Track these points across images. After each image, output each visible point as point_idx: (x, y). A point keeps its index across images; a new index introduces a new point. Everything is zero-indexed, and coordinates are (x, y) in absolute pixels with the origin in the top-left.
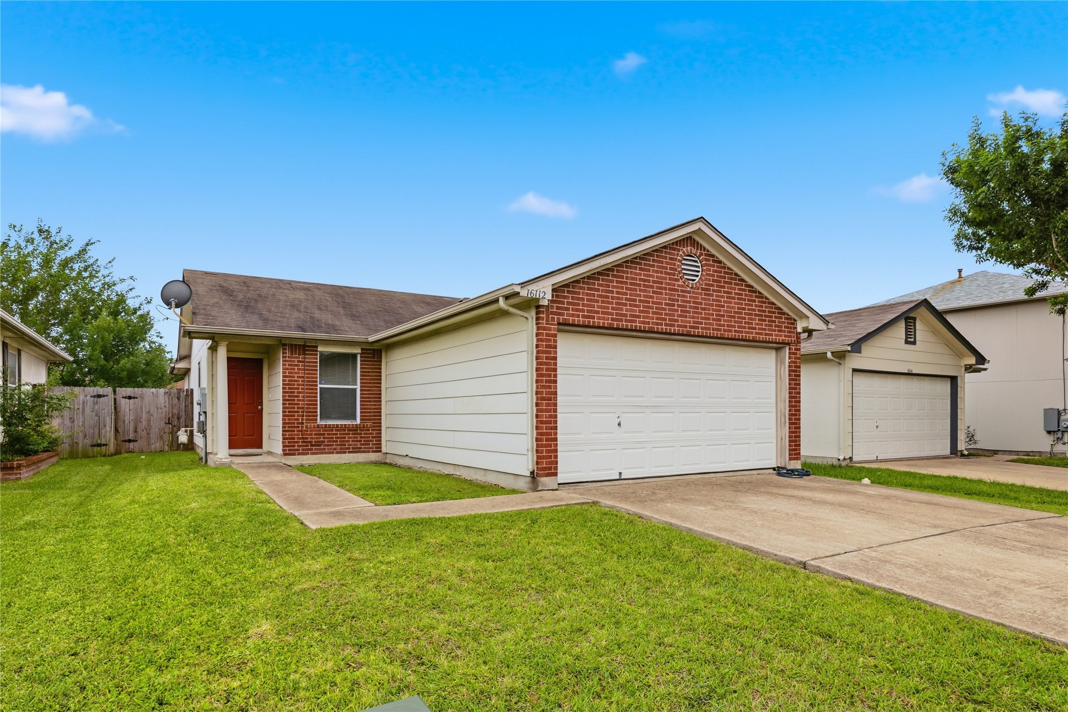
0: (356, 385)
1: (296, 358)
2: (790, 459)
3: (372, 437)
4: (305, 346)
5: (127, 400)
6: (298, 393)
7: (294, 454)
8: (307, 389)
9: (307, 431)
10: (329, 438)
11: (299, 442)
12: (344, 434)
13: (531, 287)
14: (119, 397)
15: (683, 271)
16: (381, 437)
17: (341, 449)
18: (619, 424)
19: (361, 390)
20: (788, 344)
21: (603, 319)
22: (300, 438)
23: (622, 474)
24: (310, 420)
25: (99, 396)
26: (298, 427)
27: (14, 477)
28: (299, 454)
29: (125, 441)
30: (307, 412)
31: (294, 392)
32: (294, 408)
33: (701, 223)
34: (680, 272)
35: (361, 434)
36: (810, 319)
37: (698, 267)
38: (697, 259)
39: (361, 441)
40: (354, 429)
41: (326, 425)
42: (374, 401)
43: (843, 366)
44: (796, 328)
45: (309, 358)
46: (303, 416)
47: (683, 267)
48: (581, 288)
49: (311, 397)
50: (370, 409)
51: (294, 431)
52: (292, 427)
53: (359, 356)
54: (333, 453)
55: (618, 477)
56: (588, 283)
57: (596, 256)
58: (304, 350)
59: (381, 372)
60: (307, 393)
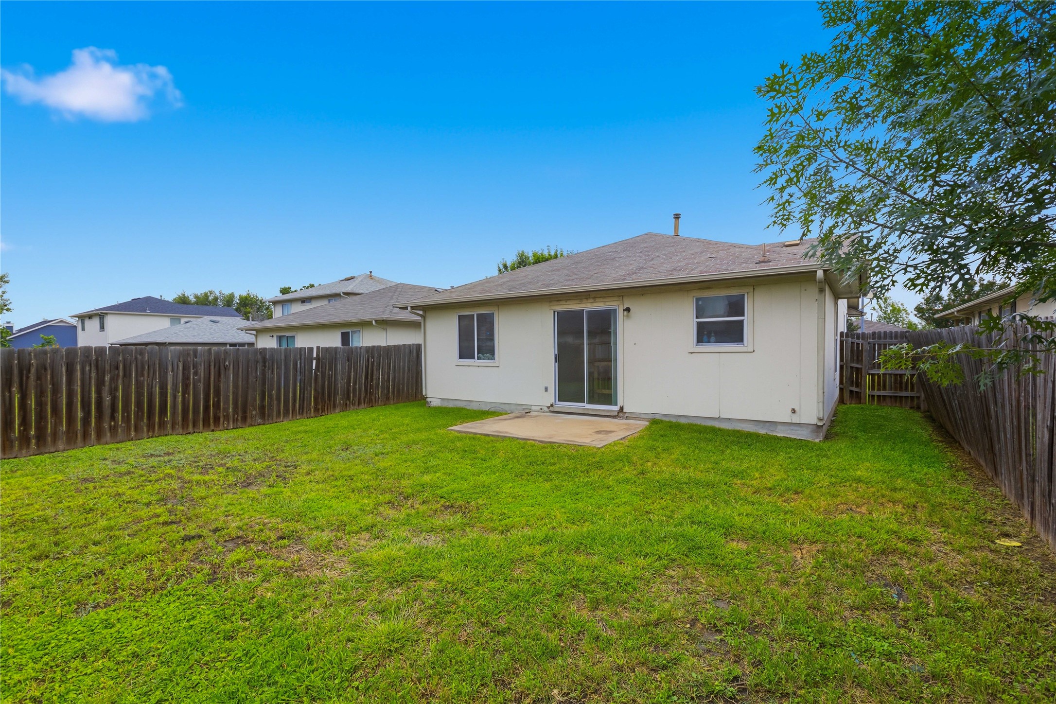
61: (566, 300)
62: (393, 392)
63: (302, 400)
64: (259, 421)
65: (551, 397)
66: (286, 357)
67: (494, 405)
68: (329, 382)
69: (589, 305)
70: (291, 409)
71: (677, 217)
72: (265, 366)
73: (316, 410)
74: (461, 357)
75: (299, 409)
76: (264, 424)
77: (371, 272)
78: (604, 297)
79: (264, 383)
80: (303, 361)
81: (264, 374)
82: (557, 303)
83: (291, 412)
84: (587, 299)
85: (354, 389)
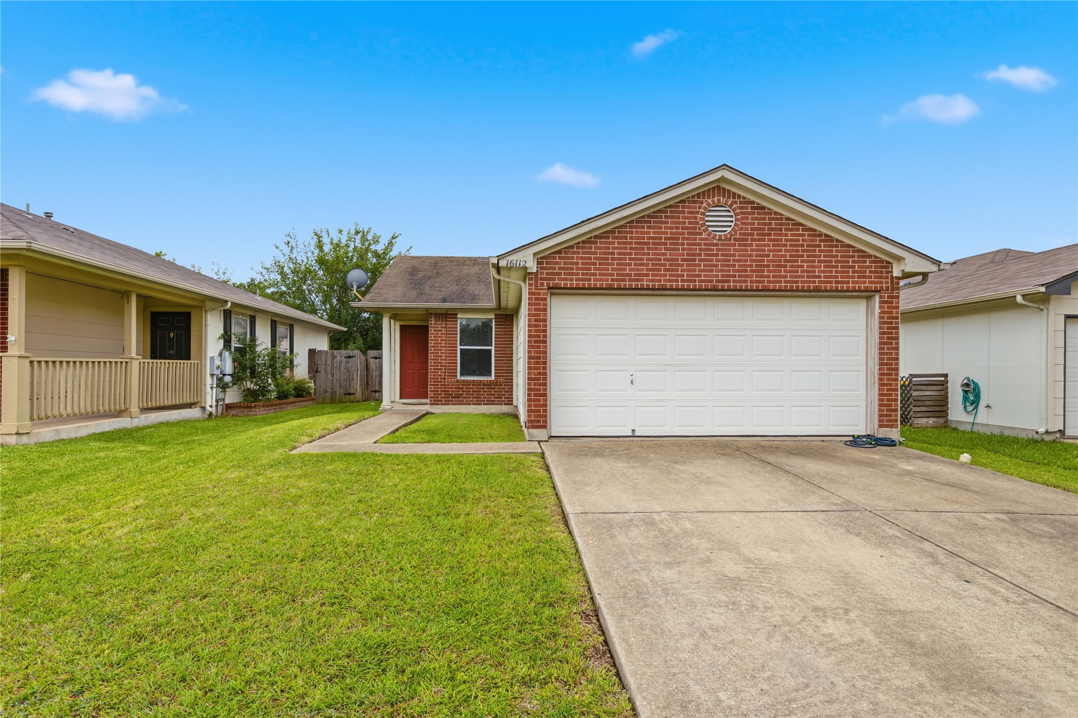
0: (491, 346)
1: (440, 324)
2: (881, 426)
3: (505, 392)
4: (447, 314)
5: (374, 360)
6: (442, 353)
7: (438, 404)
8: (448, 350)
9: (449, 385)
10: (467, 391)
11: (441, 394)
12: (479, 388)
13: (510, 258)
14: (369, 357)
15: (707, 224)
16: (512, 392)
17: (477, 401)
18: (632, 382)
19: (495, 351)
20: (876, 291)
21: (602, 280)
22: (443, 391)
23: (636, 431)
24: (451, 376)
25: (350, 357)
26: (441, 382)
27: (252, 413)
28: (442, 404)
29: (373, 391)
30: (448, 369)
31: (438, 353)
32: (438, 366)
33: (725, 171)
34: (704, 225)
35: (495, 389)
36: (907, 261)
37: (732, 216)
38: (728, 209)
39: (495, 395)
40: (490, 384)
41: (464, 380)
42: (506, 360)
43: (1045, 312)
44: (892, 272)
45: (450, 324)
46: (445, 372)
47: (707, 219)
48: (575, 253)
49: (451, 357)
50: (503, 367)
51: (438, 385)
52: (436, 382)
53: (494, 321)
54: (470, 404)
55: (630, 434)
56: (583, 248)
57: (583, 222)
58: (446, 318)
59: (512, 334)
60: (448, 353)
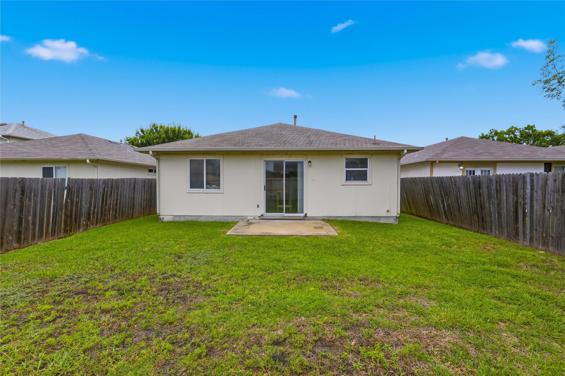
61: (272, 155)
62: (119, 213)
63: (54, 222)
64: (16, 245)
65: (262, 210)
66: (42, 187)
67: (218, 218)
68: (76, 207)
69: (287, 158)
70: (44, 232)
71: (295, 117)
72: (23, 195)
73: (66, 231)
74: (192, 187)
75: (52, 232)
76: (19, 248)
77: (23, 122)
78: (297, 155)
79: (21, 210)
80: (56, 190)
81: (22, 202)
82: (267, 156)
83: (44, 235)
84: (286, 155)
85: (94, 212)
